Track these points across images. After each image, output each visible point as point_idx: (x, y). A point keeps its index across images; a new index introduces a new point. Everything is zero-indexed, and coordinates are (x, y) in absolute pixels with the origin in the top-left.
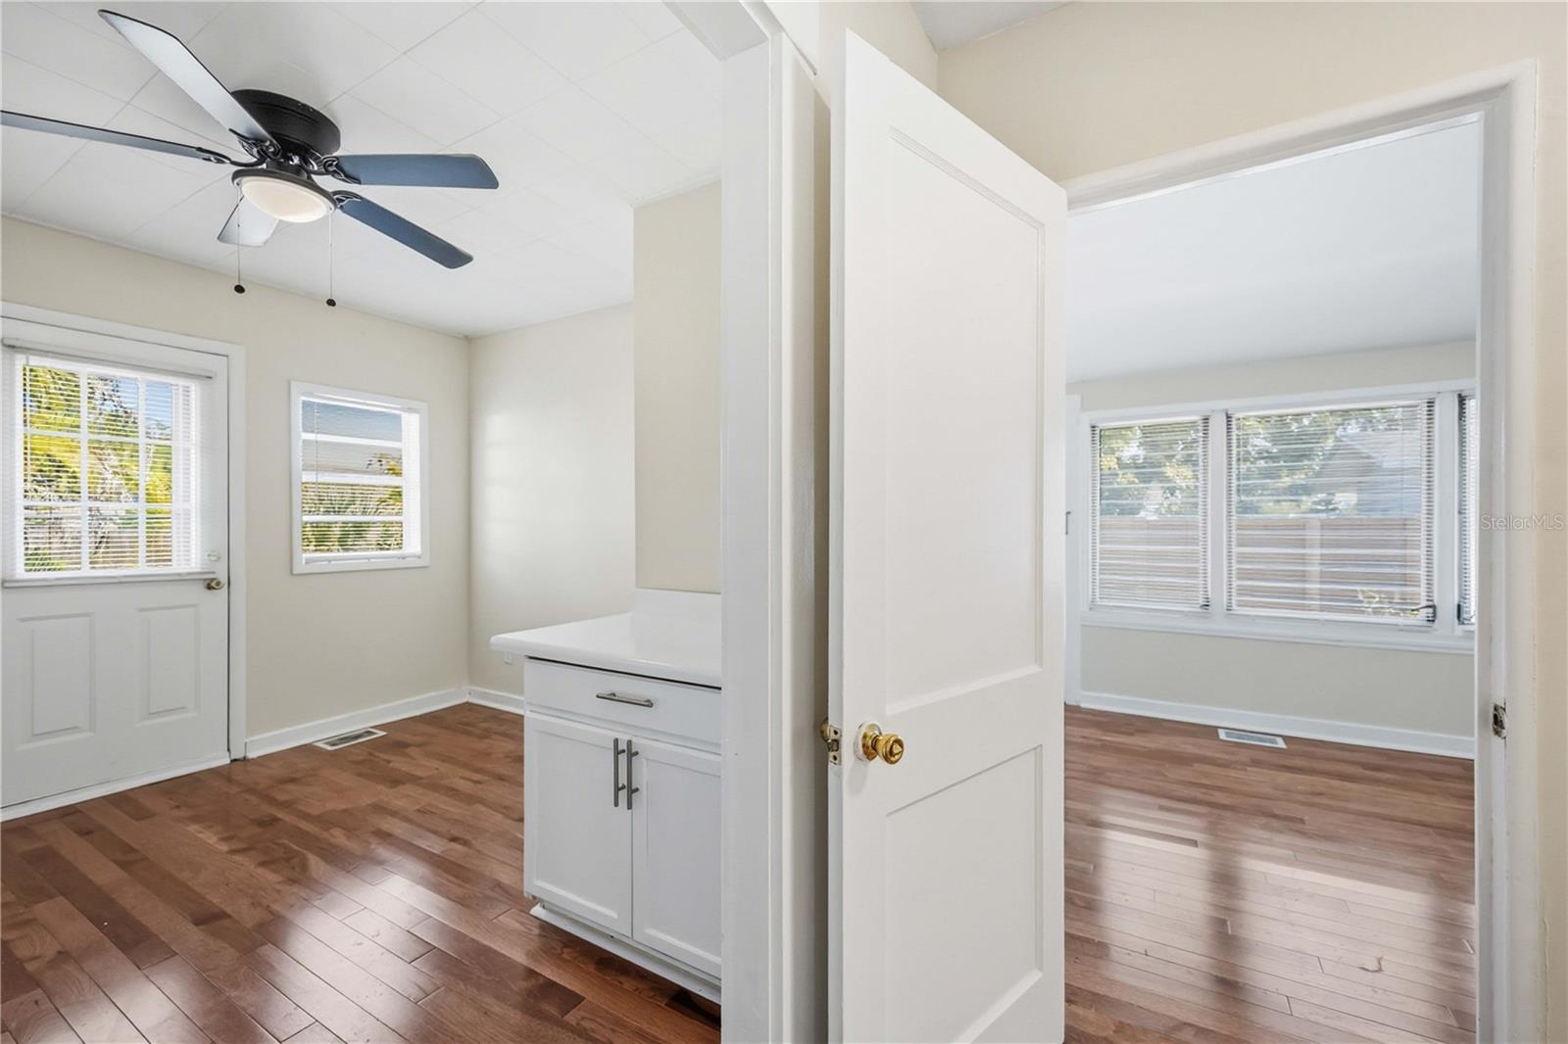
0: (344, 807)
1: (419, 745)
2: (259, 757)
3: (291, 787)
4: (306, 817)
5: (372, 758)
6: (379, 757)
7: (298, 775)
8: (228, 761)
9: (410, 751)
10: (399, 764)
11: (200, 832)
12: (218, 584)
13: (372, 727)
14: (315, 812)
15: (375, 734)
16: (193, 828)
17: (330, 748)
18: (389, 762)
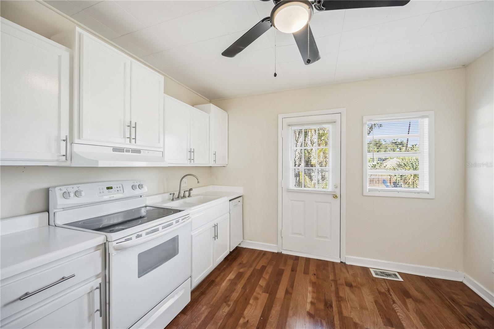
0: (357, 321)
1: (416, 300)
2: (349, 265)
3: (347, 289)
4: (340, 313)
5: (387, 293)
6: (391, 295)
7: (354, 284)
8: (340, 262)
9: (409, 301)
10: (398, 307)
11: (310, 293)
12: (336, 196)
13: (398, 272)
14: (345, 313)
15: (398, 278)
16: (310, 289)
17: (374, 275)
18: (394, 302)
